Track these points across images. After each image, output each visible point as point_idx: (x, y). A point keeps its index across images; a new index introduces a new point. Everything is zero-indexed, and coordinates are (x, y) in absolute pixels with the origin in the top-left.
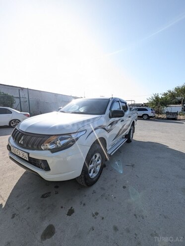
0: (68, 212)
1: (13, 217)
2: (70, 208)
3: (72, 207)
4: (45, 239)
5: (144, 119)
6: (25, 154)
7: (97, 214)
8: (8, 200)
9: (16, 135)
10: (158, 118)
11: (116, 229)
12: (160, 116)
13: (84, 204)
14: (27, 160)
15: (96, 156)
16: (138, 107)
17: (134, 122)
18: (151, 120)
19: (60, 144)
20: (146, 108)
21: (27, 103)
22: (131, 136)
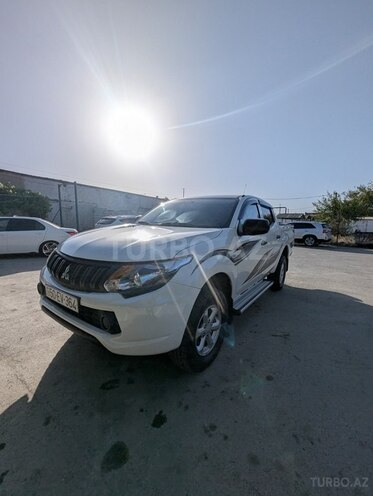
0: (154, 421)
1: (47, 423)
2: (157, 413)
3: (161, 412)
4: (109, 470)
5: (306, 246)
6: (73, 299)
7: (213, 427)
8: (37, 391)
9: (56, 263)
10: (337, 244)
11: (254, 460)
12: (342, 240)
13: (187, 407)
14: (77, 311)
15: (210, 312)
16: (294, 221)
17: (286, 248)
18: (323, 248)
19: (139, 281)
20: (312, 222)
21: (73, 211)
22: (282, 277)
